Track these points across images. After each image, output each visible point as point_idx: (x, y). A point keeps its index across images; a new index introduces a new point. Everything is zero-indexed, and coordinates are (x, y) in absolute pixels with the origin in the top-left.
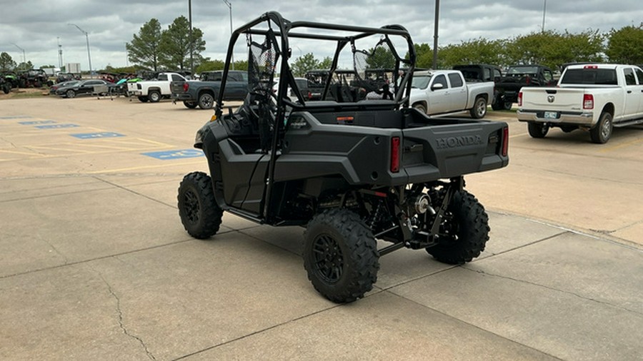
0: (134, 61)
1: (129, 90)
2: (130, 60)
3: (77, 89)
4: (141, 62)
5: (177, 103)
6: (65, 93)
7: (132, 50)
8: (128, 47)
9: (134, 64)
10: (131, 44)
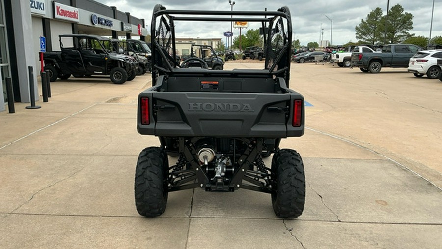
0: (360, 38)
1: (332, 59)
2: (357, 37)
3: (306, 58)
4: (364, 39)
5: (353, 68)
6: (299, 60)
7: (359, 30)
8: (357, 28)
9: (359, 40)
10: (359, 26)
